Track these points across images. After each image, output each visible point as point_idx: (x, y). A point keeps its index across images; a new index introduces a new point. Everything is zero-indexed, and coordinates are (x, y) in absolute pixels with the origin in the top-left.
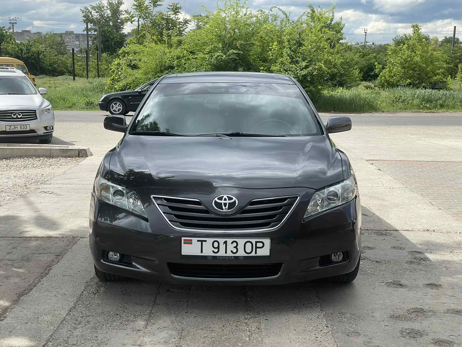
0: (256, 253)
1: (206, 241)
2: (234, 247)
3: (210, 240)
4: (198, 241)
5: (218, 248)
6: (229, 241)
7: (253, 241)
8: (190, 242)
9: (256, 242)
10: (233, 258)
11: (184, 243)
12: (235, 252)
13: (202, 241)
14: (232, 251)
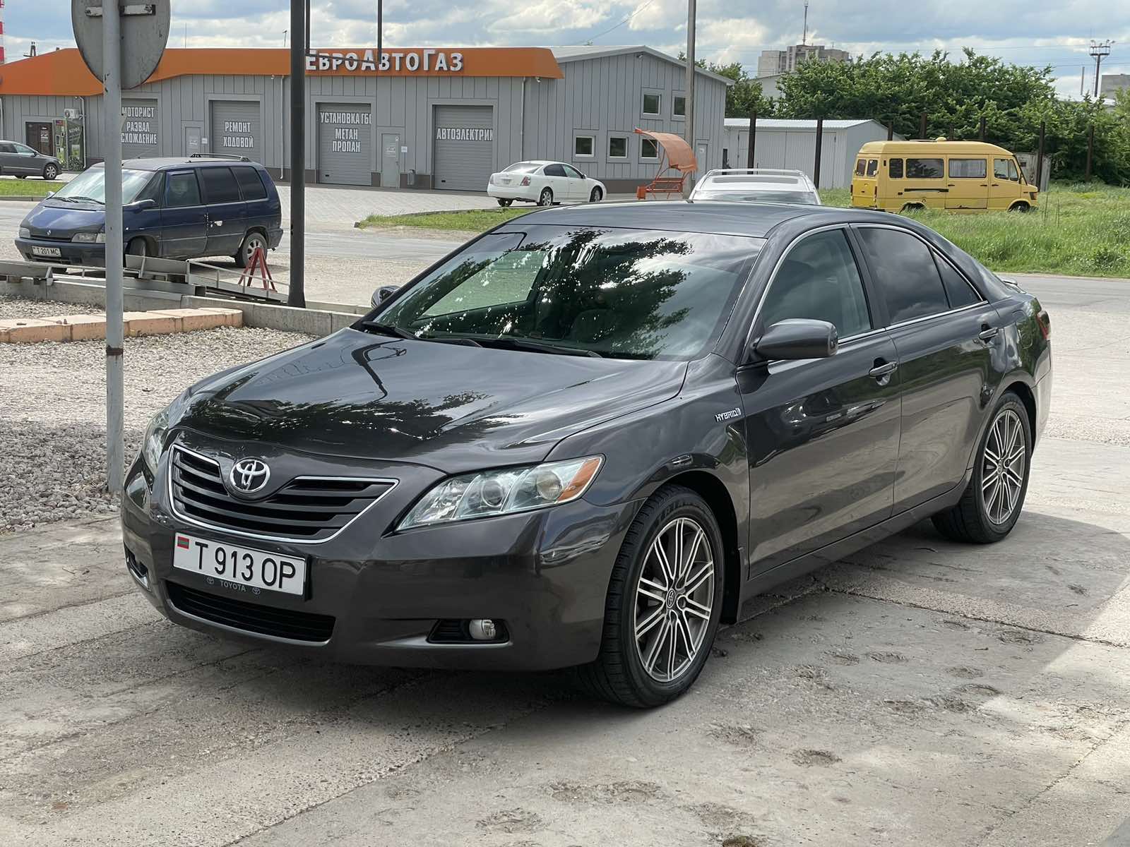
0: (280, 586)
1: (206, 546)
2: (247, 567)
3: (213, 546)
4: (196, 544)
5: (223, 563)
6: (241, 552)
7: (278, 560)
8: (184, 544)
9: (283, 564)
10: (244, 589)
11: (178, 545)
12: (248, 576)
13: (202, 546)
14: (243, 574)
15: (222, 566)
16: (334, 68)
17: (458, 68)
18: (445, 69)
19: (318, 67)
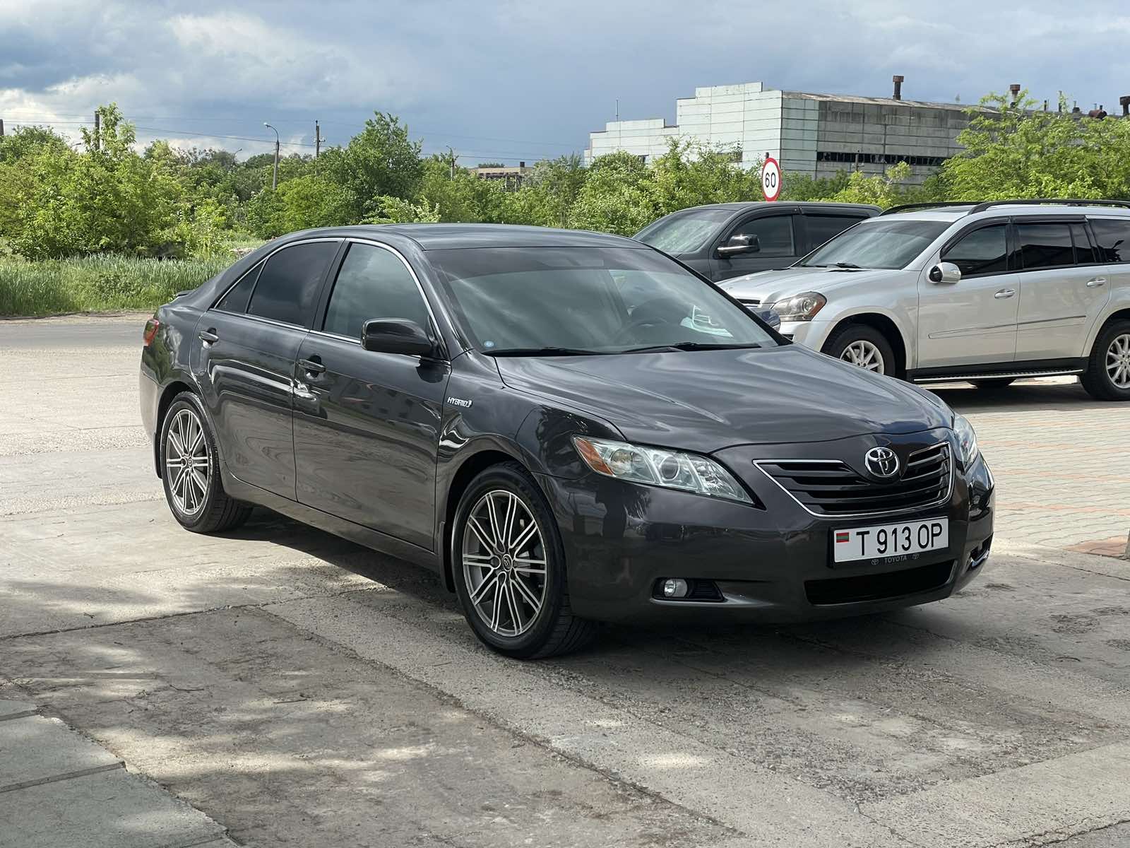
0: (932, 546)
1: (868, 533)
2: (906, 538)
3: (874, 530)
4: (858, 534)
5: (885, 543)
6: (900, 527)
7: (929, 524)
8: (844, 539)
9: (933, 525)
10: (905, 558)
11: (837, 542)
12: (906, 546)
13: (863, 534)
14: (903, 546)
15: (884, 545)
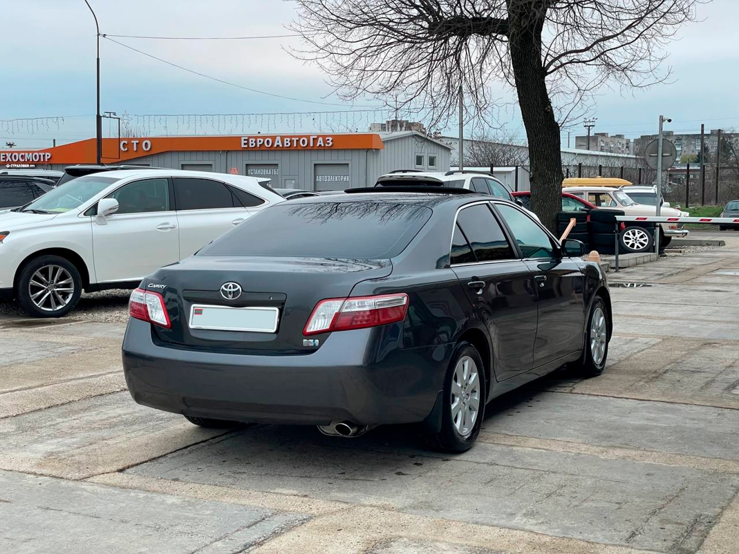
16: (258, 146)
17: (330, 145)
18: (323, 145)
19: (248, 146)
